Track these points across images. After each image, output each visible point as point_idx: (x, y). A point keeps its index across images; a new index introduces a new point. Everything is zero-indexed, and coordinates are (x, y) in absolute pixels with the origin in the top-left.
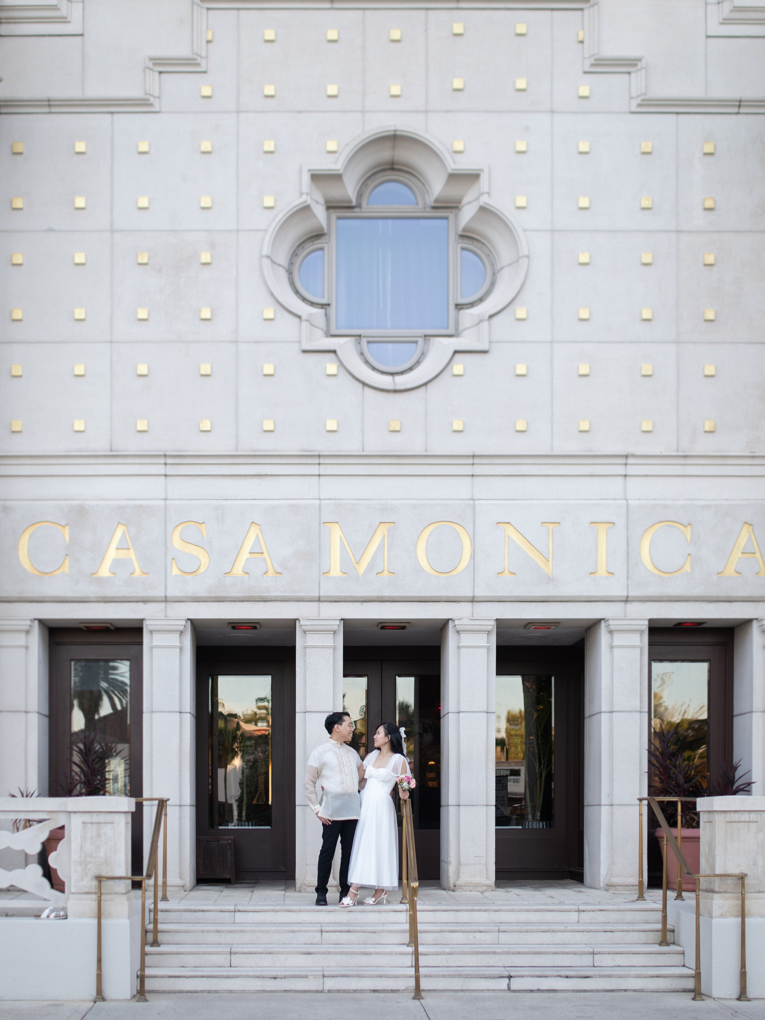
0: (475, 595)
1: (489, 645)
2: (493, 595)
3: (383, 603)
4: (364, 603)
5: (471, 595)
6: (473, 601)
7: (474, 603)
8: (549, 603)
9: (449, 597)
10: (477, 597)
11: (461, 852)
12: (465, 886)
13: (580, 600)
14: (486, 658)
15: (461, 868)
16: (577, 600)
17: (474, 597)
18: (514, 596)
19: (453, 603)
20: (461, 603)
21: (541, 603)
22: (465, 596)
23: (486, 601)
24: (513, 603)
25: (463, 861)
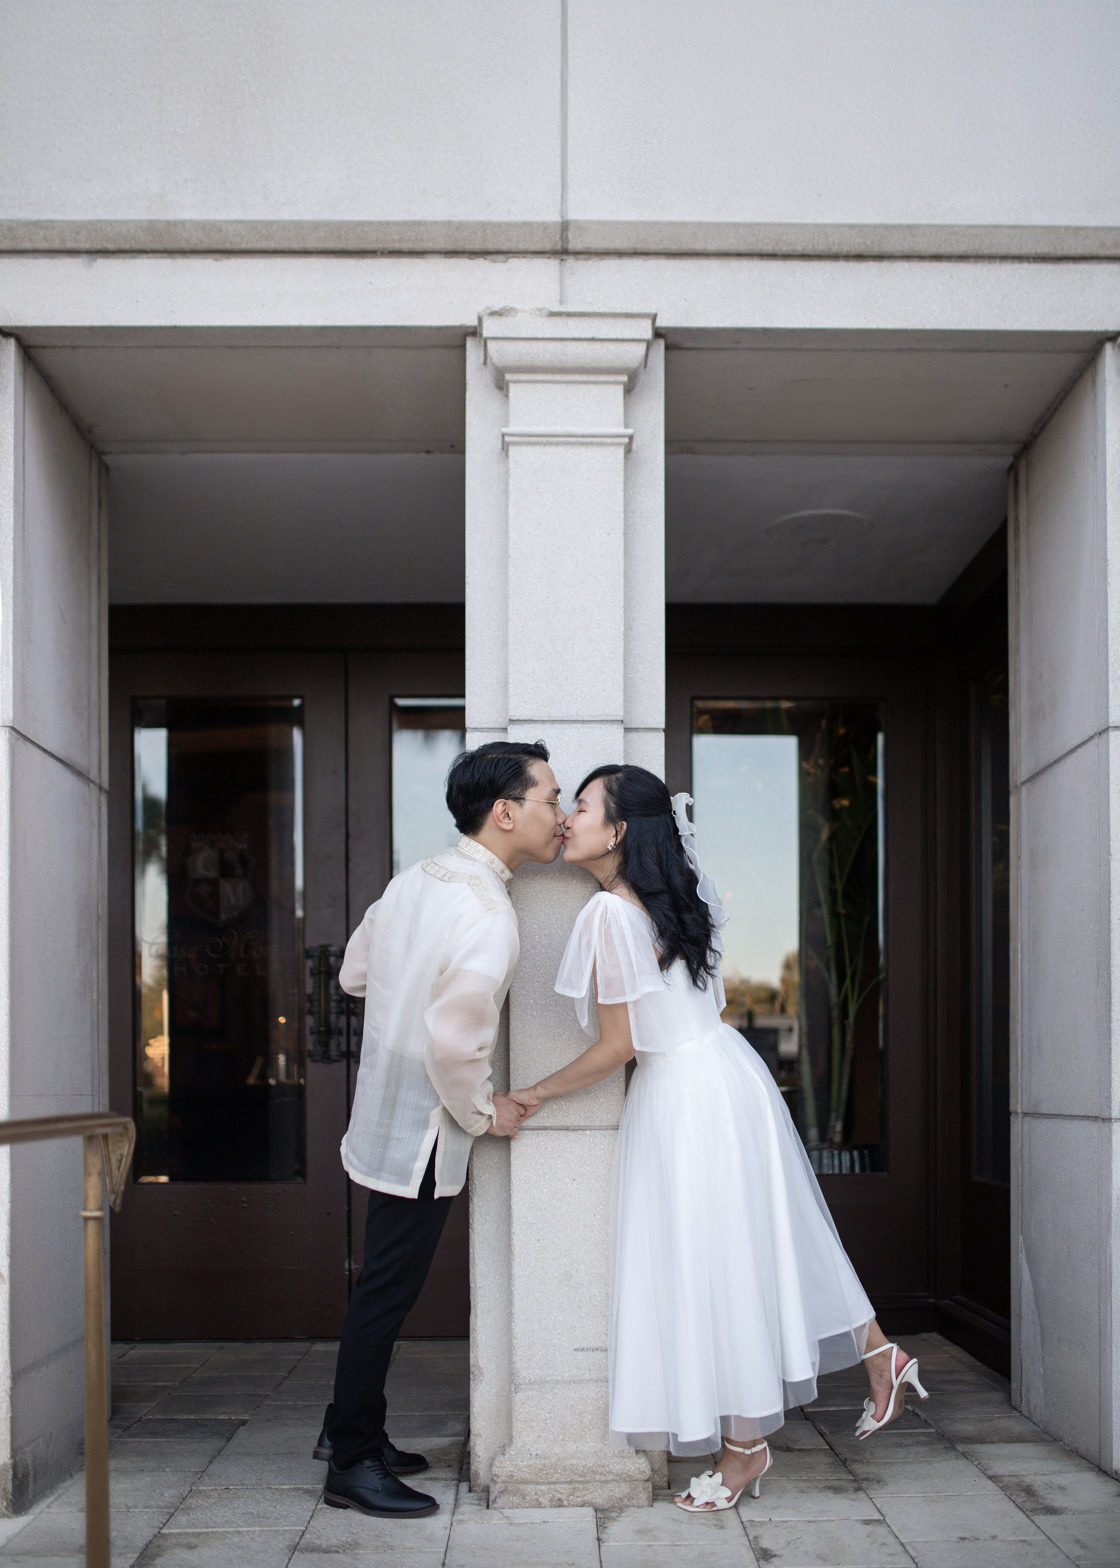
0: (572, 216)
1: (629, 431)
2: (647, 216)
3: (181, 263)
4: (102, 263)
5: (553, 217)
6: (562, 253)
7: (571, 261)
8: (884, 265)
9: (460, 226)
10: (582, 226)
11: (518, 1329)
12: (531, 1483)
13: (1014, 251)
14: (621, 487)
15: (518, 1397)
16: (1003, 251)
17: (565, 226)
18: (736, 225)
19: (481, 263)
20: (515, 263)
21: (853, 265)
22: (525, 224)
23: (620, 254)
24: (734, 265)
25: (525, 1370)
